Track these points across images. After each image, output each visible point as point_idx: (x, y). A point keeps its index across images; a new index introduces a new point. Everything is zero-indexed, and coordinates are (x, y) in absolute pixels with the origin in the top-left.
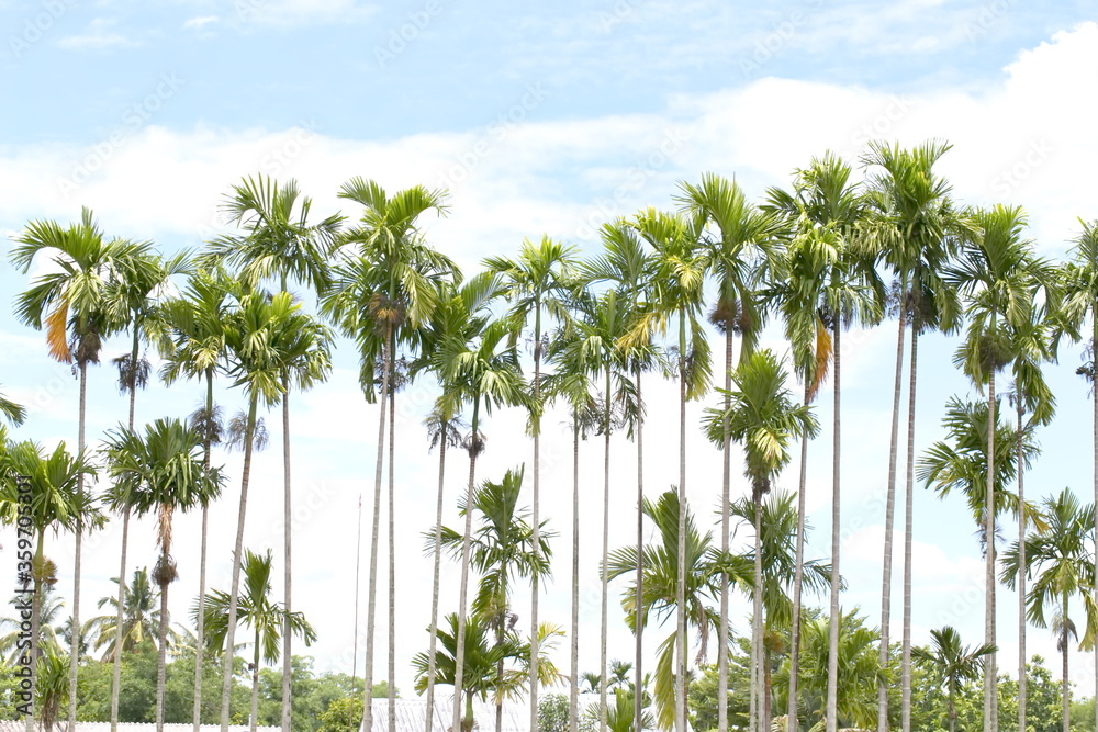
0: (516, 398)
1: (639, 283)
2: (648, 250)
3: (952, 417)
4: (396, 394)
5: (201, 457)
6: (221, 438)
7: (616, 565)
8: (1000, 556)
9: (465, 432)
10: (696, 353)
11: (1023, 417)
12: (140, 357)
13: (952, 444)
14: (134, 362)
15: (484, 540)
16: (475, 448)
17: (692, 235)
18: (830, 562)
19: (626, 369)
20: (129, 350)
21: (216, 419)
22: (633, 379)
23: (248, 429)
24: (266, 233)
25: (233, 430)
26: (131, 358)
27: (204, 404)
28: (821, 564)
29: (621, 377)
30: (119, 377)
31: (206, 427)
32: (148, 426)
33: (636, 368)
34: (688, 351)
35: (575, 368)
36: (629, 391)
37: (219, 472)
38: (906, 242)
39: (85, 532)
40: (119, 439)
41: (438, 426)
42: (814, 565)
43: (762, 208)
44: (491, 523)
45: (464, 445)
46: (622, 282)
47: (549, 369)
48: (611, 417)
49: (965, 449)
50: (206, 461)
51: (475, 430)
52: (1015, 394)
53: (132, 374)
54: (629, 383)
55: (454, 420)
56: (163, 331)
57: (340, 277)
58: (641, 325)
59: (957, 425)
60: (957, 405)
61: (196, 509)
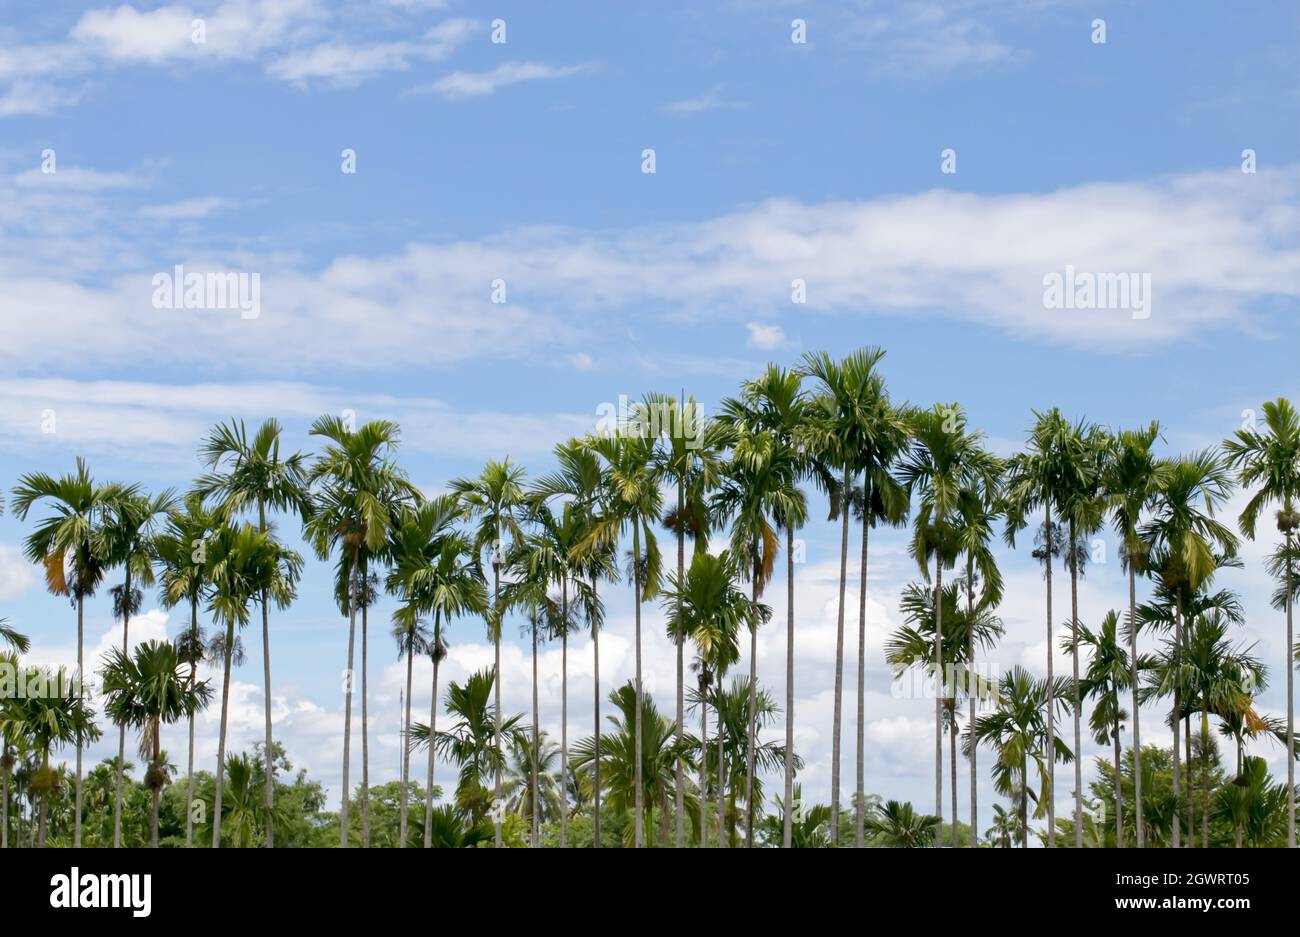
0: (477, 607)
1: (593, 496)
2: (604, 464)
3: (910, 603)
4: (368, 608)
5: (188, 674)
6: (205, 655)
7: (583, 752)
8: (962, 731)
9: (430, 640)
10: (649, 556)
11: (973, 601)
12: (132, 587)
13: (915, 626)
14: (127, 592)
15: (458, 736)
16: (437, 654)
17: (644, 449)
18: (785, 744)
19: (582, 575)
20: (122, 581)
21: (200, 639)
22: (590, 584)
23: (227, 647)
24: (246, 470)
25: (214, 648)
26: (124, 588)
27: (189, 627)
28: (779, 746)
29: (579, 583)
30: (113, 606)
31: (191, 648)
32: (136, 648)
33: (593, 575)
34: (643, 553)
35: (537, 577)
36: (588, 593)
37: (206, 685)
38: (843, 445)
39: (85, 743)
40: (114, 661)
41: (405, 636)
42: (773, 746)
43: (717, 418)
44: (466, 720)
45: (428, 652)
46: (580, 496)
47: (510, 578)
48: (568, 620)
49: (927, 632)
50: (192, 676)
51: (437, 638)
52: (966, 580)
53: (126, 603)
54: (587, 587)
55: (420, 629)
56: (146, 564)
57: (322, 503)
58: (592, 535)
59: (917, 610)
60: (914, 592)
61: (184, 720)
